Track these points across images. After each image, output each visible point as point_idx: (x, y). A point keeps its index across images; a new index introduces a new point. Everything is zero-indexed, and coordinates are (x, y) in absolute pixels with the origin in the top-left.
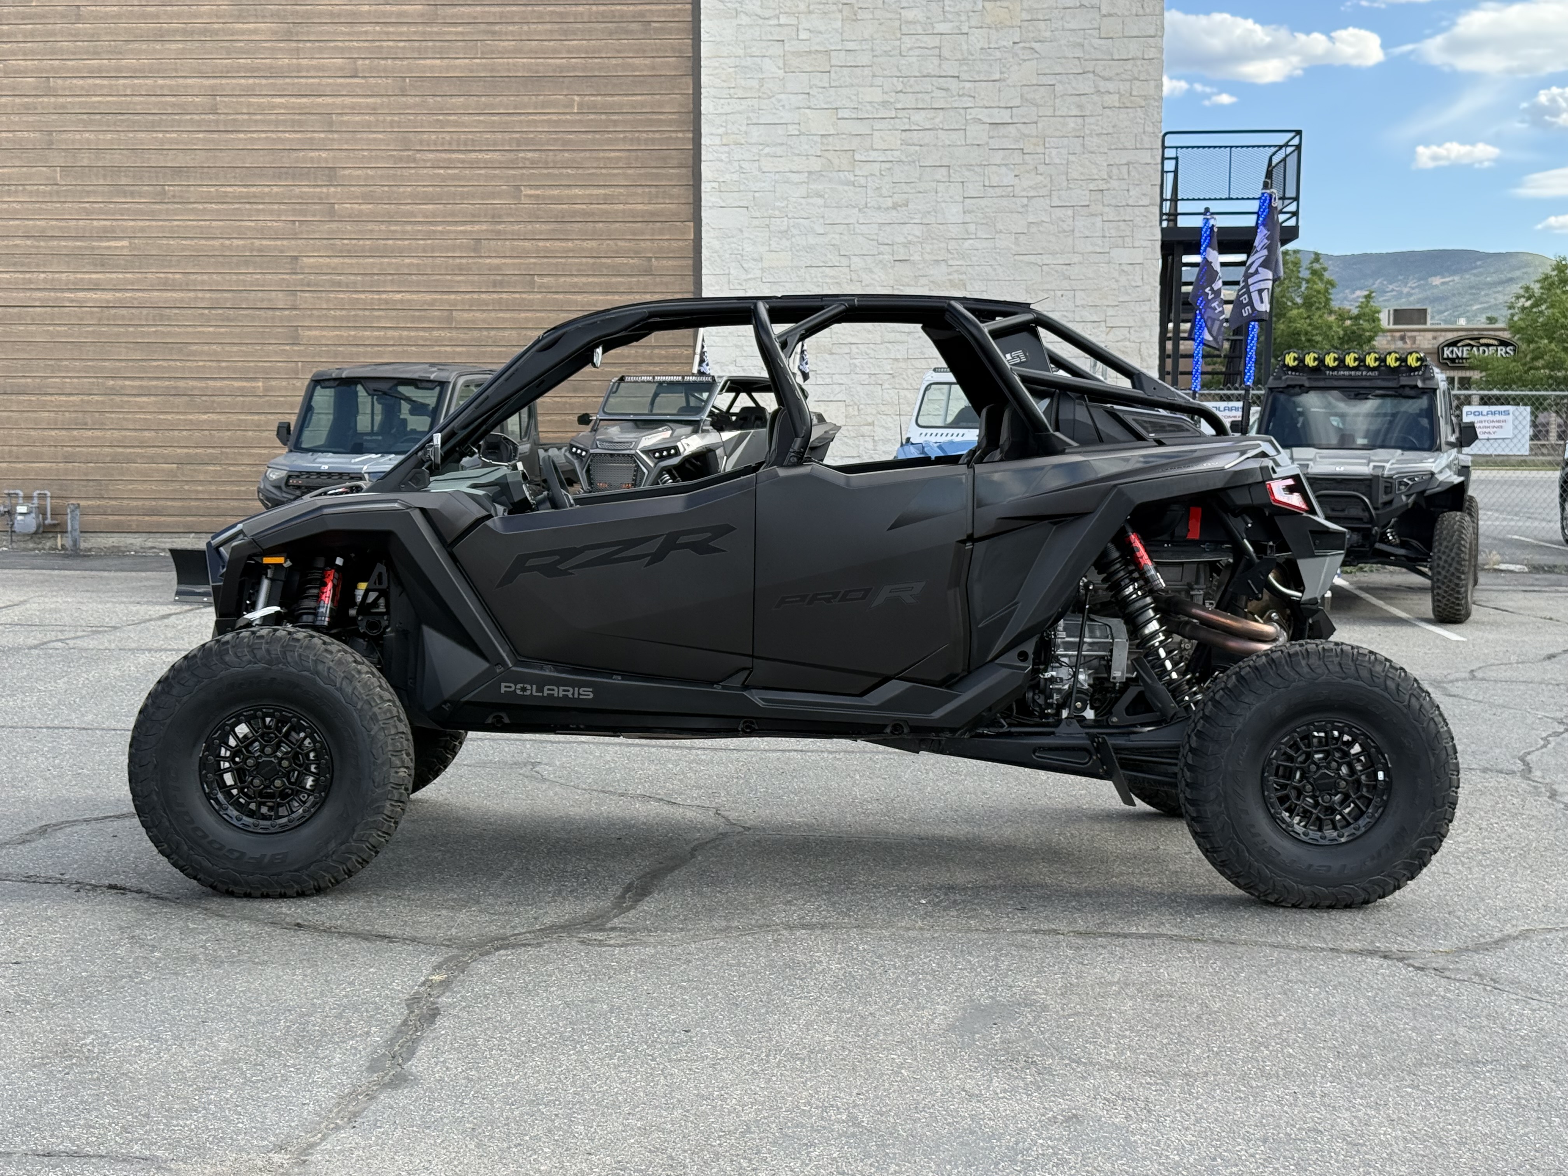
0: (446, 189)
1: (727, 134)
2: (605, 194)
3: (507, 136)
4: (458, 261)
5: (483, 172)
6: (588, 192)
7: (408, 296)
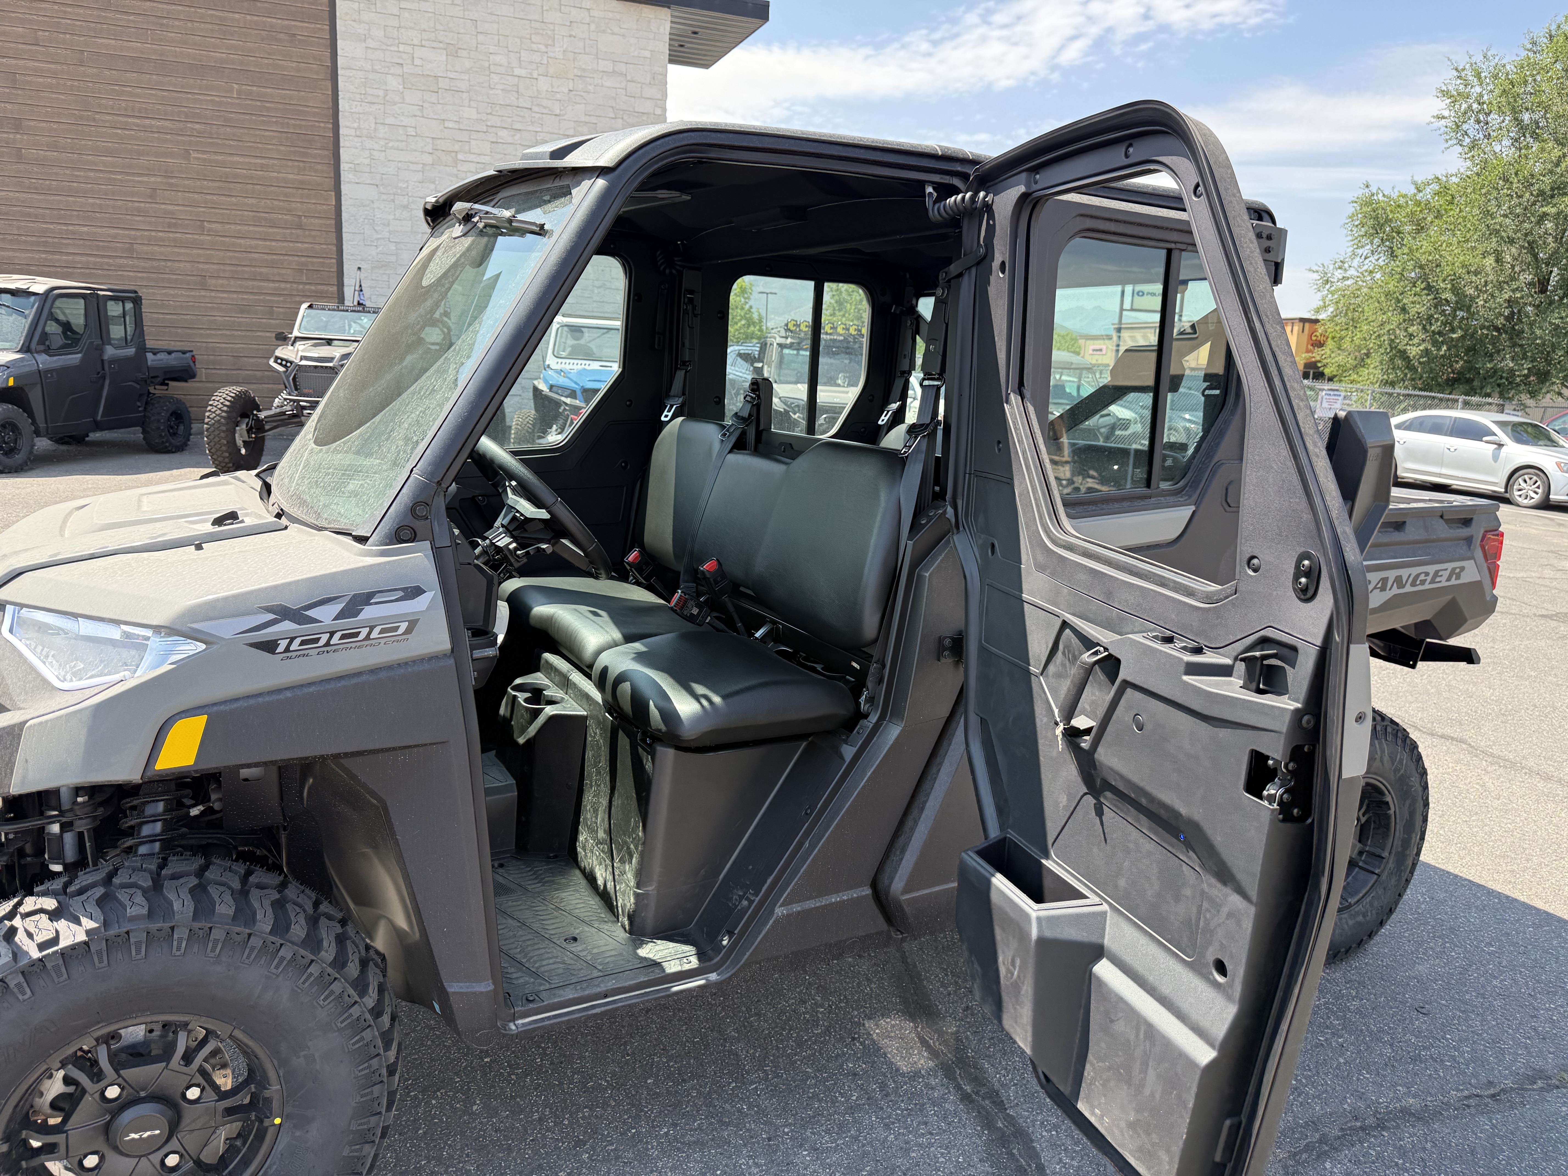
0: (123, 146)
1: (359, 128)
2: (262, 164)
3: (176, 109)
4: (137, 204)
5: (156, 135)
6: (247, 160)
7: (94, 229)
